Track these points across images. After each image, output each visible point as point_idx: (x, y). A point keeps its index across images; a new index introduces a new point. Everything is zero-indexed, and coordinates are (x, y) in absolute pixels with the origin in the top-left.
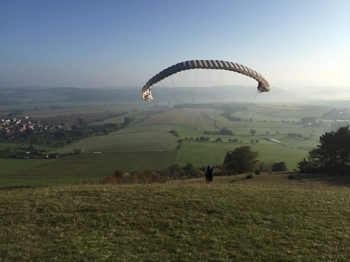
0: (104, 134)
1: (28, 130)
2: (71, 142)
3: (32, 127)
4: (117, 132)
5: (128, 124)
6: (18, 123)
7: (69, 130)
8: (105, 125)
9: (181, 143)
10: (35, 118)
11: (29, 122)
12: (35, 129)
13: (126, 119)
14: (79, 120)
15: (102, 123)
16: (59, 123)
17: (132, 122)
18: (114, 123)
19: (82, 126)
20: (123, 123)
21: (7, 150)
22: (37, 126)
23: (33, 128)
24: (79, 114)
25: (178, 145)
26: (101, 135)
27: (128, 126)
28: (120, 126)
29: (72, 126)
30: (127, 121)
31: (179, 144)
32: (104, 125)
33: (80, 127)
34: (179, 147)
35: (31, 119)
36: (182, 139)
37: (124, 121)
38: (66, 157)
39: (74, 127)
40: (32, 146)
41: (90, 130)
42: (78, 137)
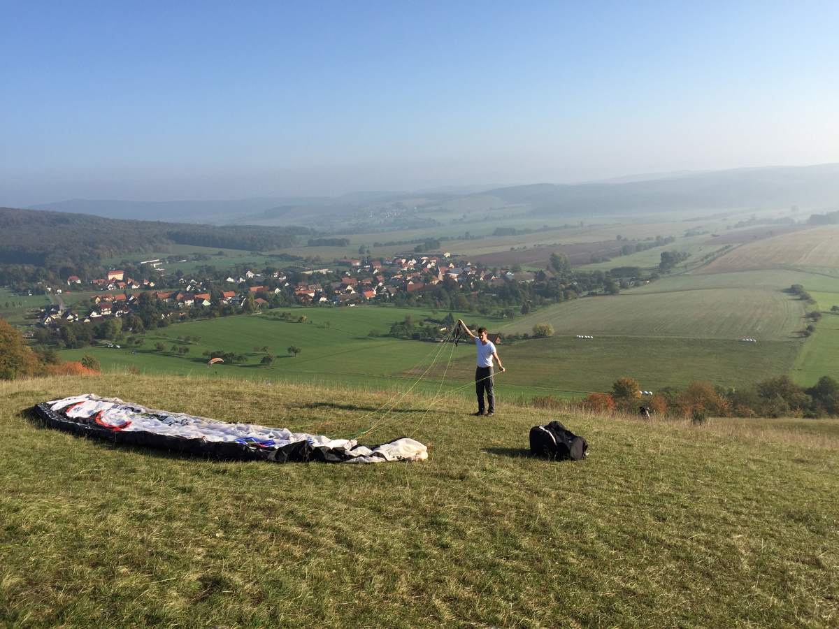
0: (608, 292)
1: (447, 281)
2: (530, 310)
3: (455, 275)
4: (638, 288)
5: (669, 268)
6: (429, 266)
7: (528, 281)
8: (612, 270)
9: (816, 321)
10: (463, 255)
11: (451, 265)
12: (460, 279)
13: (665, 256)
14: (550, 259)
15: (604, 267)
16: (509, 266)
17: (682, 263)
18: (634, 265)
19: (557, 273)
20: (658, 265)
21: (406, 323)
22: (465, 273)
23: (458, 277)
24: (555, 245)
25: (806, 325)
26: (599, 295)
27: (669, 272)
28: (648, 274)
29: (535, 272)
30: (668, 260)
31: (810, 324)
32: (609, 271)
33: (553, 276)
34: (807, 332)
35: (456, 258)
36: (821, 309)
37: (660, 261)
38: (515, 343)
39: (540, 276)
40: (450, 315)
41: (575, 283)
42: (547, 300)
